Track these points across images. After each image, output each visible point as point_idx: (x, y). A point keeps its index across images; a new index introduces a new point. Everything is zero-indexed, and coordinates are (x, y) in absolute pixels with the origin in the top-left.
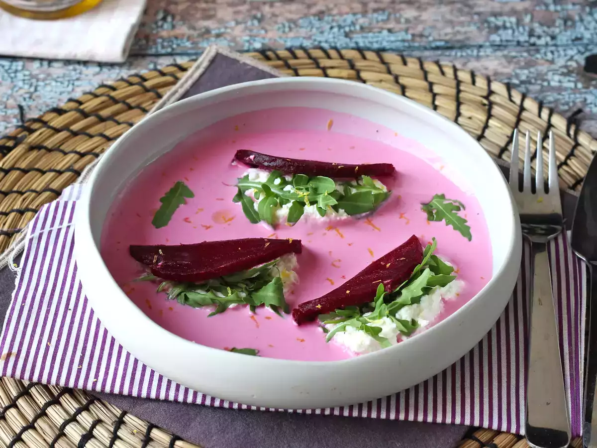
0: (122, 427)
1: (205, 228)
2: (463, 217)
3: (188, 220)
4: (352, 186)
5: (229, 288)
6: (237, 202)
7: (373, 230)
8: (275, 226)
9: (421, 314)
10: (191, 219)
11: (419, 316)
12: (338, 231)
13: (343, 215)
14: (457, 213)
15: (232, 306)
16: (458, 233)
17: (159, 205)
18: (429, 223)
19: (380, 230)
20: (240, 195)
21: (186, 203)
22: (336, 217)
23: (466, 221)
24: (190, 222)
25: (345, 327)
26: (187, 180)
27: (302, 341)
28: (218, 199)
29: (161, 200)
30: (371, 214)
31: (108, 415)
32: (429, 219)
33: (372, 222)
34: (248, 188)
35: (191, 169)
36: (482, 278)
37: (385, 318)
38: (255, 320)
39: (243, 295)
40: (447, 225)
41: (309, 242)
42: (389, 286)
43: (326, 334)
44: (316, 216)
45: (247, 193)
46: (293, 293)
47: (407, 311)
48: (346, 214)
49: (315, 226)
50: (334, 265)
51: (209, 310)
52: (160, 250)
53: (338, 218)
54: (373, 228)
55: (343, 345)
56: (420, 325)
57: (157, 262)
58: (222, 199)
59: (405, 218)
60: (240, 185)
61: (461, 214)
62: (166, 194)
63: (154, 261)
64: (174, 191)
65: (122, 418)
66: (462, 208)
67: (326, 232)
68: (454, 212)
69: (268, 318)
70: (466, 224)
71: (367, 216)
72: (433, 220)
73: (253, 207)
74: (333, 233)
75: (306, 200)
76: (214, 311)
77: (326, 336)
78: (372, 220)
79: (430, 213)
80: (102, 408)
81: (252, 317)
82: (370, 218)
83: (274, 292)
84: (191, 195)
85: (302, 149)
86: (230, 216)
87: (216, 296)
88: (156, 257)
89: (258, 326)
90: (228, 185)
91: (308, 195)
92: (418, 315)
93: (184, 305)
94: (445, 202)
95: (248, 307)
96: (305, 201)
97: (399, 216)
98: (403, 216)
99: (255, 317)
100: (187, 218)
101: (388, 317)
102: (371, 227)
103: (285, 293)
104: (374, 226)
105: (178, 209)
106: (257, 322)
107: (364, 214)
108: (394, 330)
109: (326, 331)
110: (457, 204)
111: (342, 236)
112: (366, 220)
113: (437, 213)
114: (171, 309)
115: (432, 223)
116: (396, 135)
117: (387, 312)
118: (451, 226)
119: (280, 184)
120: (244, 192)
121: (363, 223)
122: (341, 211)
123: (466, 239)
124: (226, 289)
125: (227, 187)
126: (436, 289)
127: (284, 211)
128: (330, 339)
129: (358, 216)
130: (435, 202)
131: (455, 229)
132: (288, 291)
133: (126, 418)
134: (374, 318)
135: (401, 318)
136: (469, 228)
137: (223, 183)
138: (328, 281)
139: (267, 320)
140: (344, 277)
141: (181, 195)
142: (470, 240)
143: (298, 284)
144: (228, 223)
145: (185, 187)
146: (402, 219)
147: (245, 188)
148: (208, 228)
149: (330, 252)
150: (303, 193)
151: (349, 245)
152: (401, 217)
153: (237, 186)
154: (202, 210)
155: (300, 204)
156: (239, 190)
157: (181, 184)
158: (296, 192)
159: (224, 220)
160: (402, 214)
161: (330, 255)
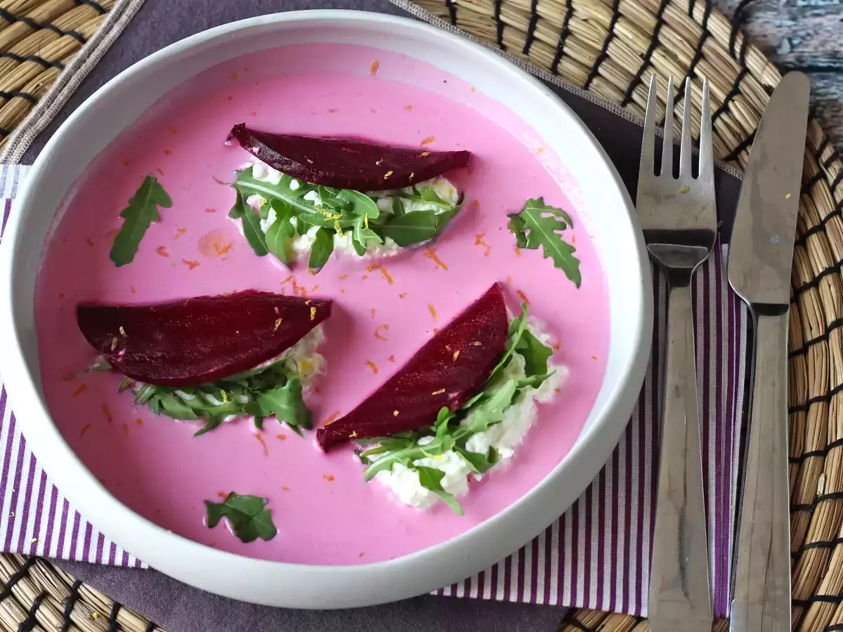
0: (77, 606)
1: (188, 266)
2: (569, 242)
3: (164, 251)
4: (406, 196)
5: (223, 392)
6: (235, 217)
7: (437, 268)
8: (292, 264)
9: (504, 438)
10: (168, 251)
11: (500, 441)
12: (384, 272)
13: (393, 249)
14: (560, 236)
15: (228, 419)
16: (561, 273)
17: (121, 221)
18: (518, 253)
19: (446, 269)
20: (240, 207)
21: (159, 219)
22: (381, 252)
23: (573, 249)
24: (166, 255)
25: (392, 464)
26: (162, 174)
27: (331, 479)
28: (208, 210)
29: (122, 215)
30: (434, 241)
31: (57, 587)
32: (519, 246)
33: (437, 253)
34: (252, 192)
35: (167, 152)
36: (594, 358)
37: (450, 452)
38: (262, 442)
39: (245, 399)
40: (545, 257)
41: (343, 291)
42: (457, 402)
43: (365, 466)
44: (351, 251)
45: (251, 201)
46: (317, 390)
47: (482, 438)
48: (395, 246)
49: (350, 266)
50: (377, 335)
51: (195, 426)
52: (121, 328)
53: (385, 255)
54: (436, 264)
55: (389, 489)
56: (501, 455)
57: (118, 349)
58: (214, 211)
59: (485, 245)
60: (240, 183)
61: (567, 236)
62: (130, 201)
63: (113, 347)
64: (142, 193)
65: (77, 590)
66: (568, 226)
67: (367, 273)
68: (555, 231)
69: (282, 437)
70: (573, 254)
71: (427, 245)
72: (525, 247)
73: (260, 226)
74: (378, 273)
75: (336, 226)
76: (203, 427)
77: (365, 470)
78: (435, 250)
79: (521, 235)
80: (47, 574)
81: (258, 436)
82: (432, 247)
83: (289, 403)
84: (167, 202)
85: (332, 111)
86: (225, 243)
87: (205, 402)
88: (115, 340)
89: (266, 453)
90: (221, 183)
91: (339, 219)
92: (498, 440)
93: (159, 414)
94: (545, 215)
95: (252, 421)
96: (335, 228)
97: (474, 240)
98: (481, 240)
99: (263, 436)
100: (162, 248)
101: (454, 450)
102: (433, 263)
103: (306, 393)
104: (438, 262)
105: (148, 230)
106: (264, 446)
107: (423, 243)
108: (463, 470)
109: (364, 460)
110: (561, 219)
111: (390, 281)
112: (426, 251)
113: (531, 235)
114: (139, 422)
115: (523, 251)
116: (473, 90)
117: (453, 444)
118: (551, 260)
119: (299, 190)
120: (246, 198)
121: (420, 256)
122: (389, 241)
123: (573, 284)
124: (220, 391)
125: (219, 185)
126: (525, 390)
127: (304, 244)
128: (370, 478)
129: (415, 246)
130: (529, 215)
131: (556, 266)
132: (310, 389)
133: (82, 590)
134: (433, 452)
135: (474, 449)
136: (577, 262)
137: (214, 178)
138: (369, 366)
139: (279, 440)
140: (392, 358)
141: (153, 202)
142: (578, 285)
143: (325, 374)
144: (223, 256)
145: (158, 187)
146: (480, 246)
147: (246, 191)
148: (192, 265)
149: (373, 311)
150: (332, 216)
151: (401, 296)
152: (478, 242)
153: (235, 186)
154: (184, 231)
155: (328, 232)
156: (239, 195)
157: (152, 181)
158: (323, 212)
159: (217, 250)
160: (479, 237)
161: (373, 317)
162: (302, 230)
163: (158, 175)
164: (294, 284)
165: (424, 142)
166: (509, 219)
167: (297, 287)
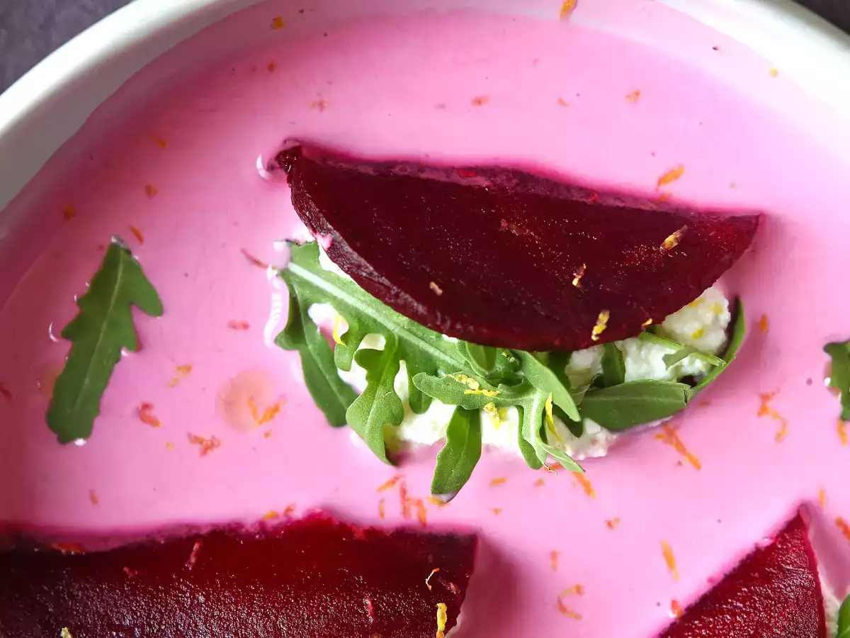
1: (197, 448)
3: (147, 412)
6: (286, 348)
7: (680, 463)
8: (395, 456)
10: (155, 413)
13: (597, 441)
17: (62, 349)
18: (844, 431)
19: (697, 466)
20: (297, 327)
21: (138, 345)
24: (153, 422)
28: (233, 326)
30: (677, 417)
32: (845, 417)
33: (682, 434)
34: (318, 294)
35: (150, 190)
41: (497, 511)
45: (320, 313)
48: (603, 434)
50: (562, 608)
54: (679, 457)
58: (246, 326)
59: (776, 416)
60: (295, 268)
62: (79, 302)
64: (102, 282)
67: (543, 474)
75: (484, 401)
78: (677, 427)
82: (673, 428)
84: (154, 304)
85: (479, 102)
86: (269, 399)
90: (256, 262)
91: (494, 397)
96: (483, 405)
97: (755, 403)
98: (770, 404)
100: (146, 406)
102: (671, 452)
104: (681, 449)
105: (117, 366)
107: (656, 423)
111: (588, 489)
112: (661, 434)
116: (775, 73)
120: (308, 307)
121: (647, 441)
125: (256, 268)
137: (243, 251)
141: (130, 304)
144: (267, 426)
145: (134, 268)
146: (766, 419)
147: (307, 293)
148: (208, 447)
149: (554, 555)
150: (481, 388)
151: (609, 524)
152: (763, 411)
153: (285, 274)
154: (188, 369)
155: (469, 415)
156: (294, 301)
157: (123, 255)
158: (460, 379)
159: (255, 413)
160: (765, 398)
161: (554, 568)
162: (418, 403)
163: (131, 243)
164: (404, 492)
165: (662, 181)
166: (827, 358)
167: (408, 500)
